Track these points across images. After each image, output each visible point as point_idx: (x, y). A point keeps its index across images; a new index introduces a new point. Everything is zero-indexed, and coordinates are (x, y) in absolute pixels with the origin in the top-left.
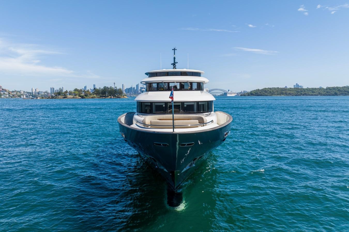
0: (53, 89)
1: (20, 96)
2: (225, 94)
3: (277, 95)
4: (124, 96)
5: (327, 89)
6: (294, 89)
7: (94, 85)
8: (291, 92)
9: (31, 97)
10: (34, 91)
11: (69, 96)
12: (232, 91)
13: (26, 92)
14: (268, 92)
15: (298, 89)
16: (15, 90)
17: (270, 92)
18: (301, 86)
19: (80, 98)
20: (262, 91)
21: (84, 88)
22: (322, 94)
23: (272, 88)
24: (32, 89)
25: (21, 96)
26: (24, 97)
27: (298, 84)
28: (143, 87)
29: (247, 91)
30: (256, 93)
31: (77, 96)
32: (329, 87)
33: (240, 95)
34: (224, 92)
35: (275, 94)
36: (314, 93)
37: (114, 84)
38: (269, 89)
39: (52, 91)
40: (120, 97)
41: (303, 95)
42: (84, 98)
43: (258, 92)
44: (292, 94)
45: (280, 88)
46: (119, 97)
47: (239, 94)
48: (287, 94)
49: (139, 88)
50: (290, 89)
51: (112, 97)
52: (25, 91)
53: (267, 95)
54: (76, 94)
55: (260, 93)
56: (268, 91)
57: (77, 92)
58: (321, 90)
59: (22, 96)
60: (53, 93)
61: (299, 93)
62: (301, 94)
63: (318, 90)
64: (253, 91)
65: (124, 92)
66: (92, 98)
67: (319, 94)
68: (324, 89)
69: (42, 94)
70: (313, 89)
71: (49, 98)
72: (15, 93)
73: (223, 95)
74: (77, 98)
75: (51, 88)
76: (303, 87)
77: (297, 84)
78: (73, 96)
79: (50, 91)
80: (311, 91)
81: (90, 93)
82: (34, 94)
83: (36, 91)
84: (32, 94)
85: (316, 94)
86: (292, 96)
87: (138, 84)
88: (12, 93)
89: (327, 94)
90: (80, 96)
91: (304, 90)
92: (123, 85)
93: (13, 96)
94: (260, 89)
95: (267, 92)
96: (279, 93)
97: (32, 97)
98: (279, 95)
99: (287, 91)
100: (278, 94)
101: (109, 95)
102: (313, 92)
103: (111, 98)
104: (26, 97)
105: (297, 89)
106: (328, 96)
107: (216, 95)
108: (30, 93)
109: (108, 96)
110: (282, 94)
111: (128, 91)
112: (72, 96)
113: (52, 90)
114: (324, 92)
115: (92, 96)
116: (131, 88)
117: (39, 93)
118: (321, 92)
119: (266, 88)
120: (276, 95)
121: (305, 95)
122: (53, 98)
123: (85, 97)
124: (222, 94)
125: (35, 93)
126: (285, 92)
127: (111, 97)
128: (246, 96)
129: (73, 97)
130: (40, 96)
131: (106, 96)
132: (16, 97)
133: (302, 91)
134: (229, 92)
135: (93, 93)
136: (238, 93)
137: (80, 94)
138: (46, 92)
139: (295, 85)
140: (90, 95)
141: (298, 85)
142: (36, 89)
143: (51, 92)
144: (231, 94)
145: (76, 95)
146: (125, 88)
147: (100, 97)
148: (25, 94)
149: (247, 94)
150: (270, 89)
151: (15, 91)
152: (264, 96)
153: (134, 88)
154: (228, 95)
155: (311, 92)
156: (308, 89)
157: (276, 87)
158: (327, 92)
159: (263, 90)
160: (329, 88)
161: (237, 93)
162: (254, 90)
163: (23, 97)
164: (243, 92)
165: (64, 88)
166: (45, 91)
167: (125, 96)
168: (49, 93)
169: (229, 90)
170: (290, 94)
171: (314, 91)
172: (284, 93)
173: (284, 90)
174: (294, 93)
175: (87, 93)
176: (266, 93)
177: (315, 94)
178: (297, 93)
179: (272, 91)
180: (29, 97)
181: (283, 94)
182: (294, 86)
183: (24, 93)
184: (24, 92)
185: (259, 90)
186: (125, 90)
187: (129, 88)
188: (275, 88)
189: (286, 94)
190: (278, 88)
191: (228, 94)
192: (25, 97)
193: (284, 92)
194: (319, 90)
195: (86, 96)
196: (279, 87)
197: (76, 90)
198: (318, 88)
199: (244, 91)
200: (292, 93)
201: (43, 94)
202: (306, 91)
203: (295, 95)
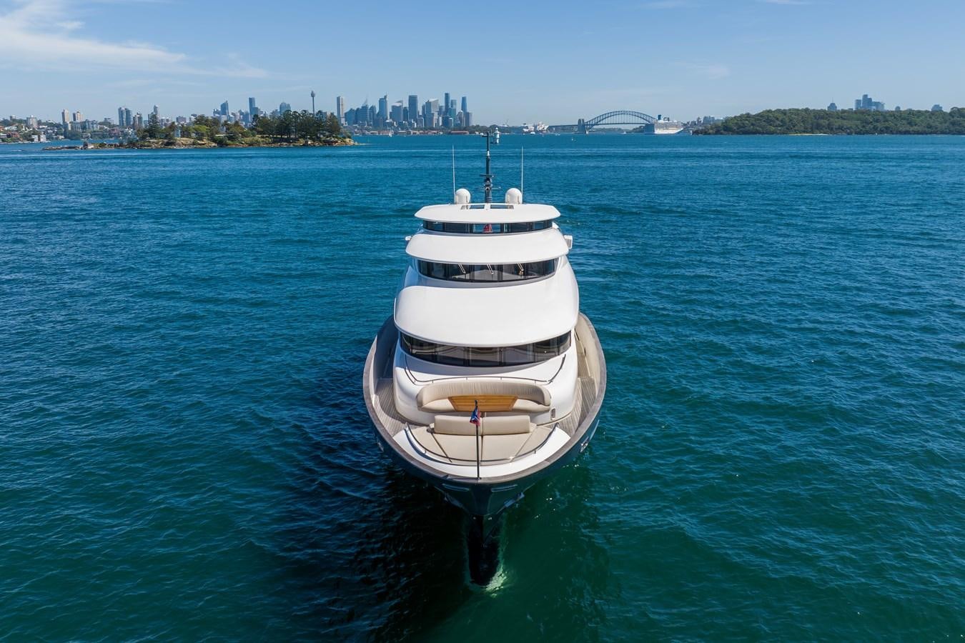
0: (128, 112)
1: (30, 136)
2: (649, 127)
3: (804, 132)
4: (345, 138)
5: (952, 114)
6: (855, 112)
7: (251, 101)
8: (846, 123)
9: (63, 137)
10: (69, 119)
11: (180, 140)
12: (668, 120)
13: (44, 124)
14: (778, 122)
15: (868, 113)
16: (11, 117)
17: (782, 121)
18: (877, 104)
19: (214, 144)
20: (758, 120)
21: (220, 110)
22: (936, 128)
23: (790, 110)
24: (63, 113)
25: (33, 137)
26: (42, 140)
27: (869, 97)
28: (400, 104)
29: (716, 119)
30: (740, 127)
31: (205, 141)
32: (959, 107)
33: (694, 133)
34: (645, 122)
35: (796, 128)
36: (912, 126)
37: (313, 95)
38: (780, 115)
39: (124, 120)
40: (332, 142)
41: (881, 132)
42: (227, 145)
43: (747, 122)
44: (848, 128)
45: (814, 110)
46: (330, 143)
47: (691, 126)
48: (832, 129)
49: (389, 110)
50: (844, 115)
51: (309, 143)
52: (43, 121)
53: (772, 133)
54: (203, 135)
55: (753, 124)
56: (777, 119)
57: (204, 129)
58: (933, 118)
59: (35, 137)
60: (127, 125)
61: (869, 127)
62: (875, 129)
63: (926, 117)
64: (732, 119)
65: (343, 121)
66: (251, 144)
67: (927, 130)
68: (945, 113)
69: (95, 129)
70: (910, 112)
71: (121, 145)
72: (14, 128)
73: (642, 131)
74: (203, 144)
75: (121, 112)
76: (883, 105)
77: (865, 96)
78: (192, 140)
79: (118, 120)
80: (904, 119)
81: (243, 129)
82: (70, 129)
83: (75, 120)
84: (65, 131)
85: (920, 129)
86: (848, 134)
87: (385, 97)
88: (6, 128)
89: (952, 129)
90: (214, 141)
91: (885, 117)
92: (338, 99)
93: (9, 136)
94: (753, 113)
95: (774, 122)
96: (809, 126)
97: (66, 137)
98: (807, 133)
99: (831, 119)
100: (806, 128)
101: (300, 138)
102: (910, 123)
103: (305, 145)
104: (47, 139)
105: (863, 113)
106: (954, 134)
107: (620, 129)
108: (58, 126)
109: (296, 140)
110: (817, 129)
111: (354, 118)
112: (190, 141)
113: (125, 116)
114: (944, 124)
115: (248, 139)
116: (365, 108)
117: (84, 126)
118: (933, 124)
119: (770, 111)
120: (800, 133)
121: (887, 133)
122: (134, 145)
123: (228, 142)
124: (638, 126)
125: (72, 128)
126: (827, 122)
127: (307, 142)
128: (709, 134)
129: (194, 144)
130: (89, 134)
131: (292, 139)
132: (18, 139)
133: (877, 121)
134: (661, 121)
135: (252, 129)
136: (688, 123)
137: (212, 134)
138: (106, 122)
139: (861, 98)
140: (244, 135)
141: (870, 99)
142: (74, 115)
143: (121, 121)
144: (666, 126)
145: (200, 137)
146: (346, 109)
147: (274, 142)
148: (43, 128)
149: (712, 129)
150: (784, 112)
151: (13, 122)
152: (763, 133)
153: (373, 108)
154: (658, 131)
155: (904, 122)
156: (898, 115)
157: (800, 109)
158: (953, 124)
159: (761, 116)
160: (959, 110)
161: (685, 125)
162: (735, 117)
163: (39, 140)
164: (702, 120)
165: (159, 110)
166: (103, 120)
167: (347, 140)
168: (114, 126)
169: (659, 117)
170: (841, 128)
171: (915, 119)
172: (824, 127)
173: (822, 118)
174: (854, 127)
175: (233, 129)
176: (771, 125)
177: (915, 128)
178: (864, 127)
179: (787, 120)
180: (57, 139)
181: (821, 129)
182: (858, 102)
183: (41, 127)
184: (39, 123)
185: (748, 115)
186: (346, 114)
187: (358, 109)
188: (798, 110)
189: (830, 129)
190: (807, 110)
191: (657, 128)
192: (43, 138)
193: (824, 124)
194: (930, 118)
195: (231, 138)
196: (811, 108)
197: (201, 120)
198: (927, 112)
199: (705, 118)
200: (849, 126)
201: (97, 128)
202: (890, 118)
203: (856, 133)
